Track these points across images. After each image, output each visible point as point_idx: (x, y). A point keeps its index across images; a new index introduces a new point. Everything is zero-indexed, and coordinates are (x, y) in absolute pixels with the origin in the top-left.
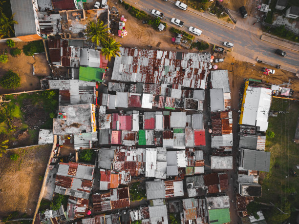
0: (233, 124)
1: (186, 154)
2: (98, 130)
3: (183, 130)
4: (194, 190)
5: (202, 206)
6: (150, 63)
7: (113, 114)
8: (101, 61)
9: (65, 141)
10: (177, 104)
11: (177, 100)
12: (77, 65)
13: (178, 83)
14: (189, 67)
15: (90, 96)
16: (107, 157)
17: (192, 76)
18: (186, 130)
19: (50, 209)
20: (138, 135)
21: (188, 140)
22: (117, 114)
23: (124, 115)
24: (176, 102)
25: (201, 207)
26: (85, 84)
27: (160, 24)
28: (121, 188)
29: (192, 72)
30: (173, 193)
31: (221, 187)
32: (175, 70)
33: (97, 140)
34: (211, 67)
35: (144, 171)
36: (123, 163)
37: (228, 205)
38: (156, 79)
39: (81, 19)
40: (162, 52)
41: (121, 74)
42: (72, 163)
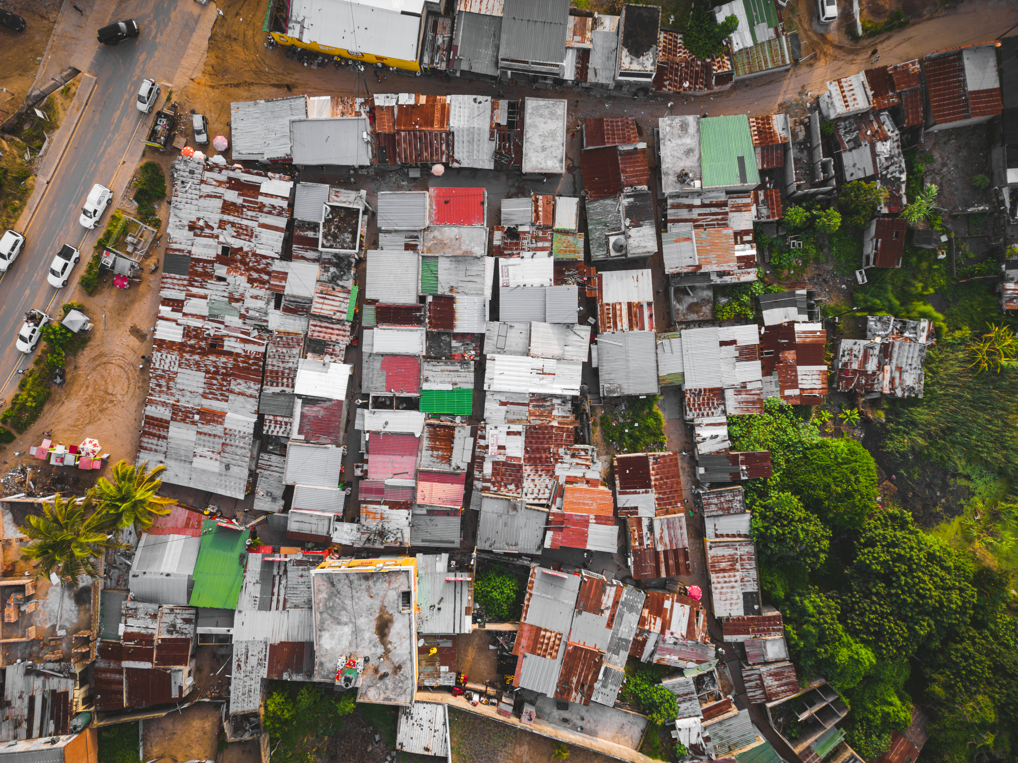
0: (418, 93)
1: (511, 255)
2: (412, 552)
3: (430, 262)
4: (633, 232)
5: (690, 207)
6: (197, 363)
7: (361, 497)
8: (177, 531)
9: (443, 664)
10: (340, 277)
11: (325, 277)
12: (187, 614)
13: (269, 273)
14: (216, 231)
15: (294, 573)
16: (506, 524)
17: (245, 222)
18: (429, 250)
19: (674, 727)
20: (437, 416)
21: (464, 248)
22: (363, 484)
23: (366, 461)
24: (334, 280)
25: (695, 214)
26: (254, 589)
27: (63, 327)
28: (614, 480)
29: (233, 224)
30: (640, 306)
31: (628, 141)
32: (224, 279)
33: (445, 556)
34: (220, 160)
35: (564, 399)
36: (527, 470)
37: (691, 119)
38: (251, 348)
39: (30, 591)
40: (160, 322)
41: (227, 467)
42: (519, 643)
